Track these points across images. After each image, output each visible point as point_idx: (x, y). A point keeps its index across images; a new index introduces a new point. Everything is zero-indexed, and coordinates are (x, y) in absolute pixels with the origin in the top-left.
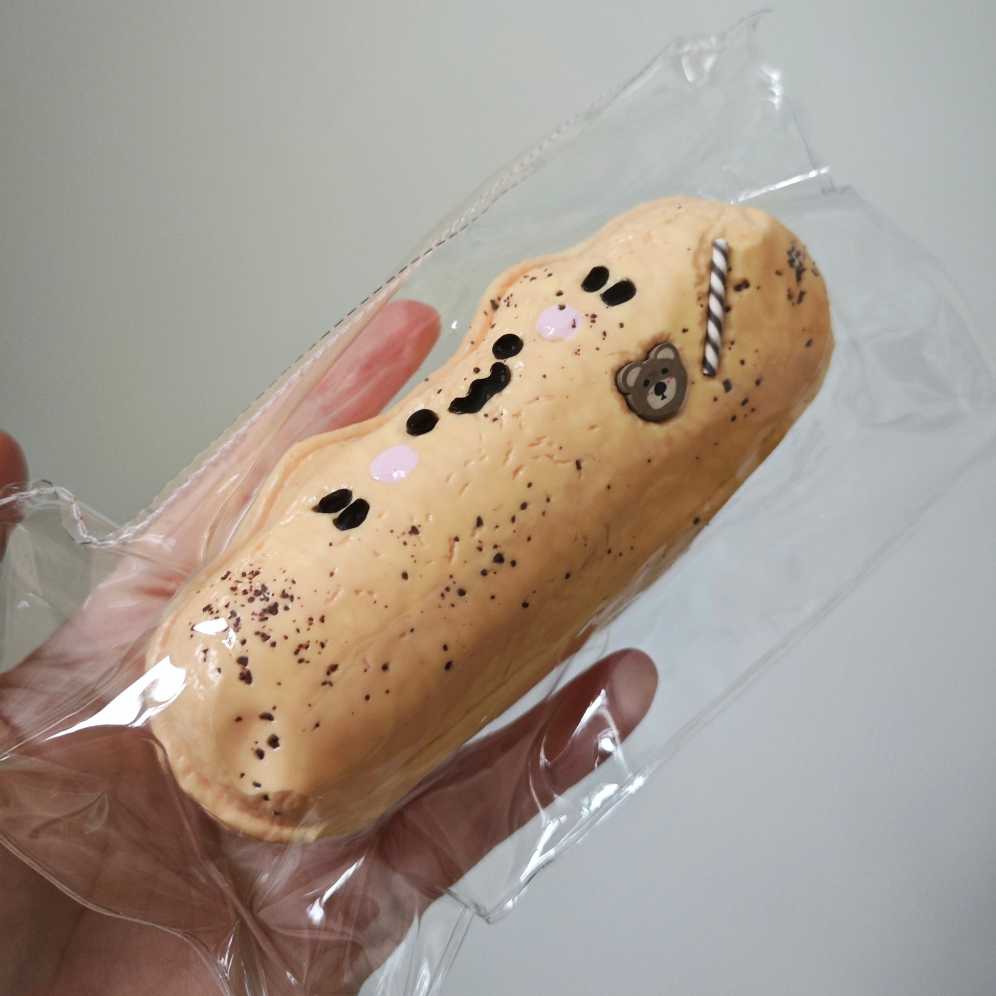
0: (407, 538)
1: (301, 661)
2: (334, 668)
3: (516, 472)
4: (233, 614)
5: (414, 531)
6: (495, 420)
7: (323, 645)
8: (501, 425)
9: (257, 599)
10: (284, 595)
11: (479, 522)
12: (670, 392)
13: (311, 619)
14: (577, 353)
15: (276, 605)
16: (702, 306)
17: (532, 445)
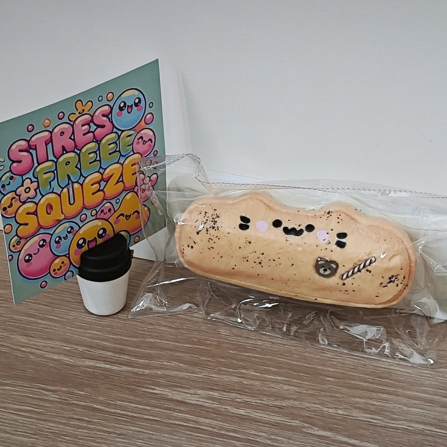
0: (247, 242)
1: (209, 241)
2: (213, 248)
3: (279, 253)
4: (207, 220)
5: (250, 242)
6: (287, 240)
7: (215, 243)
8: (286, 243)
9: (213, 222)
10: (218, 227)
11: (263, 254)
12: (327, 273)
13: (217, 237)
14: (317, 246)
15: (215, 227)
16: (354, 266)
17: (287, 252)
